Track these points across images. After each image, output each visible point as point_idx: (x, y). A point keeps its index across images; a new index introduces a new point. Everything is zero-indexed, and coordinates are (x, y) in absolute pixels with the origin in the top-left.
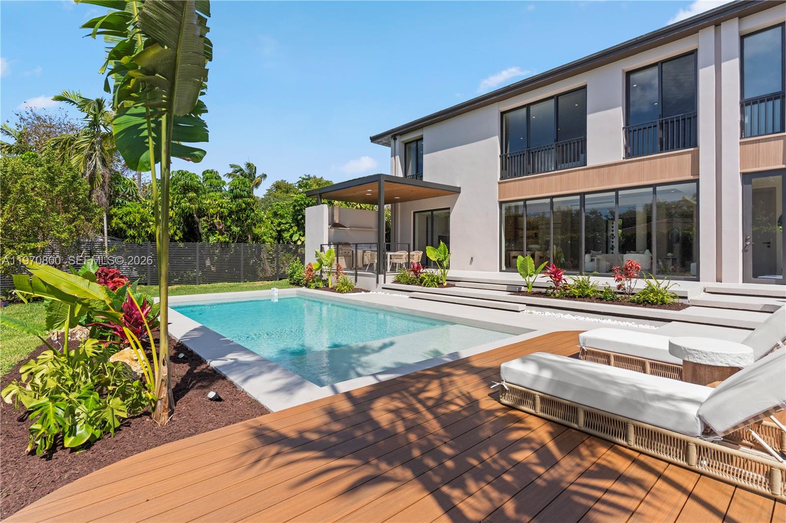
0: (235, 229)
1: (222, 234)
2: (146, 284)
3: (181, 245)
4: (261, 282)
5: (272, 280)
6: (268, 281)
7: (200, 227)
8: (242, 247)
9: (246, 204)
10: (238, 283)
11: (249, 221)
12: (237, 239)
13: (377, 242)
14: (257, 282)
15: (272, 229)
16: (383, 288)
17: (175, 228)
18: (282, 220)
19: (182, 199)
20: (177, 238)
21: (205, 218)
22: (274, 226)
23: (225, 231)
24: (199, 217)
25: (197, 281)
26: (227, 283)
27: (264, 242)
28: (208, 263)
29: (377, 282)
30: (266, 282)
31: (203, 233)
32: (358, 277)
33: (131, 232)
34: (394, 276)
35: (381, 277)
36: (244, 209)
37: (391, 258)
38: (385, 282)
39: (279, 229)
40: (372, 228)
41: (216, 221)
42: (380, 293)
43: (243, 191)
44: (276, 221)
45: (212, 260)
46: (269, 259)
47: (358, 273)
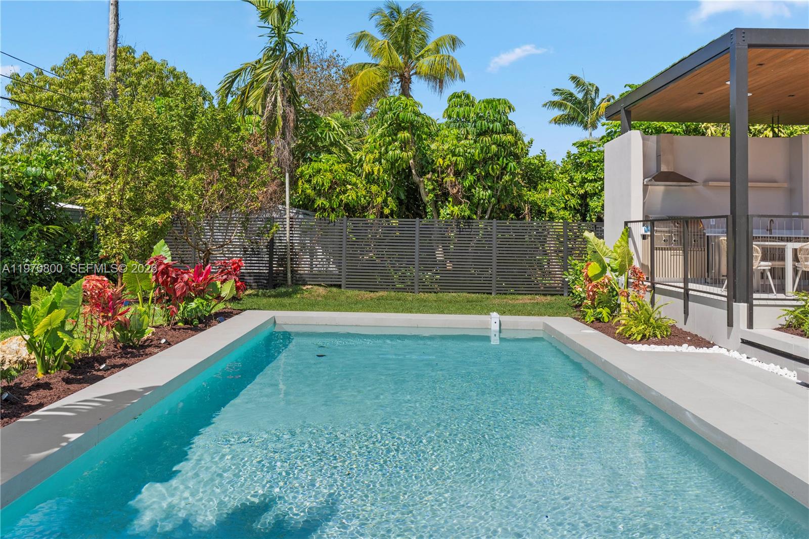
0: (481, 193)
1: (457, 202)
2: (339, 286)
3: (395, 222)
4: (530, 297)
5: (552, 295)
6: (545, 295)
7: (422, 192)
8: (494, 227)
9: (499, 146)
10: (485, 296)
11: (507, 178)
12: (489, 212)
13: (729, 213)
14: (520, 297)
15: (568, 192)
16: (744, 342)
17: (384, 193)
18: (586, 173)
19: (390, 144)
20: (387, 211)
21: (429, 176)
22: (575, 187)
23: (463, 198)
24: (422, 174)
25: (416, 287)
26: (465, 294)
27: (552, 218)
28: (440, 255)
29: (730, 324)
30: (540, 298)
31: (428, 202)
32: (690, 304)
33: (320, 202)
34: (780, 311)
35: (741, 308)
36: (495, 155)
37: (796, 259)
38: (750, 325)
39: (582, 192)
40: (775, 182)
41: (450, 178)
42: (735, 354)
43: (493, 122)
44: (578, 177)
45: (446, 250)
46: (560, 251)
47: (691, 292)
